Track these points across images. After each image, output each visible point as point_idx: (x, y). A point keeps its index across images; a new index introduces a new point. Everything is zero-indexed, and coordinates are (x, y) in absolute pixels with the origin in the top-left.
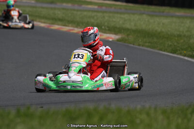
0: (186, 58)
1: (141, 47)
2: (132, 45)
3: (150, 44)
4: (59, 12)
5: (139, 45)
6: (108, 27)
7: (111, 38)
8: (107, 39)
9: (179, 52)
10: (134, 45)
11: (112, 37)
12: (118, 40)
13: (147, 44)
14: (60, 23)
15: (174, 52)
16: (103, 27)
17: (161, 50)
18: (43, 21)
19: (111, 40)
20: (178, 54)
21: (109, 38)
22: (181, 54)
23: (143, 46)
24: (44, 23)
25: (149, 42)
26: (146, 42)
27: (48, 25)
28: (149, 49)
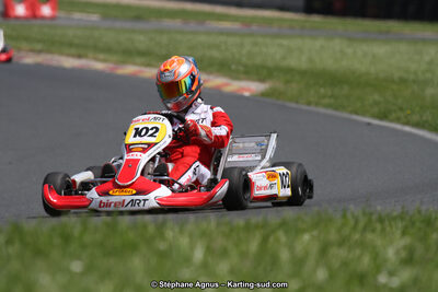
0: (407, 129)
1: (312, 108)
2: (293, 105)
3: (332, 101)
4: (142, 38)
5: (309, 104)
6: (245, 66)
7: (248, 90)
8: (240, 93)
9: (394, 115)
10: (297, 102)
11: (251, 87)
12: (263, 94)
13: (326, 101)
14: (138, 60)
15: (383, 116)
16: (233, 67)
17: (356, 113)
18: (101, 56)
19: (247, 94)
20: (392, 121)
21: (244, 89)
22: (398, 120)
23: (317, 104)
24: (104, 61)
25: (332, 96)
26: (324, 97)
27: (111, 65)
28: (330, 112)
